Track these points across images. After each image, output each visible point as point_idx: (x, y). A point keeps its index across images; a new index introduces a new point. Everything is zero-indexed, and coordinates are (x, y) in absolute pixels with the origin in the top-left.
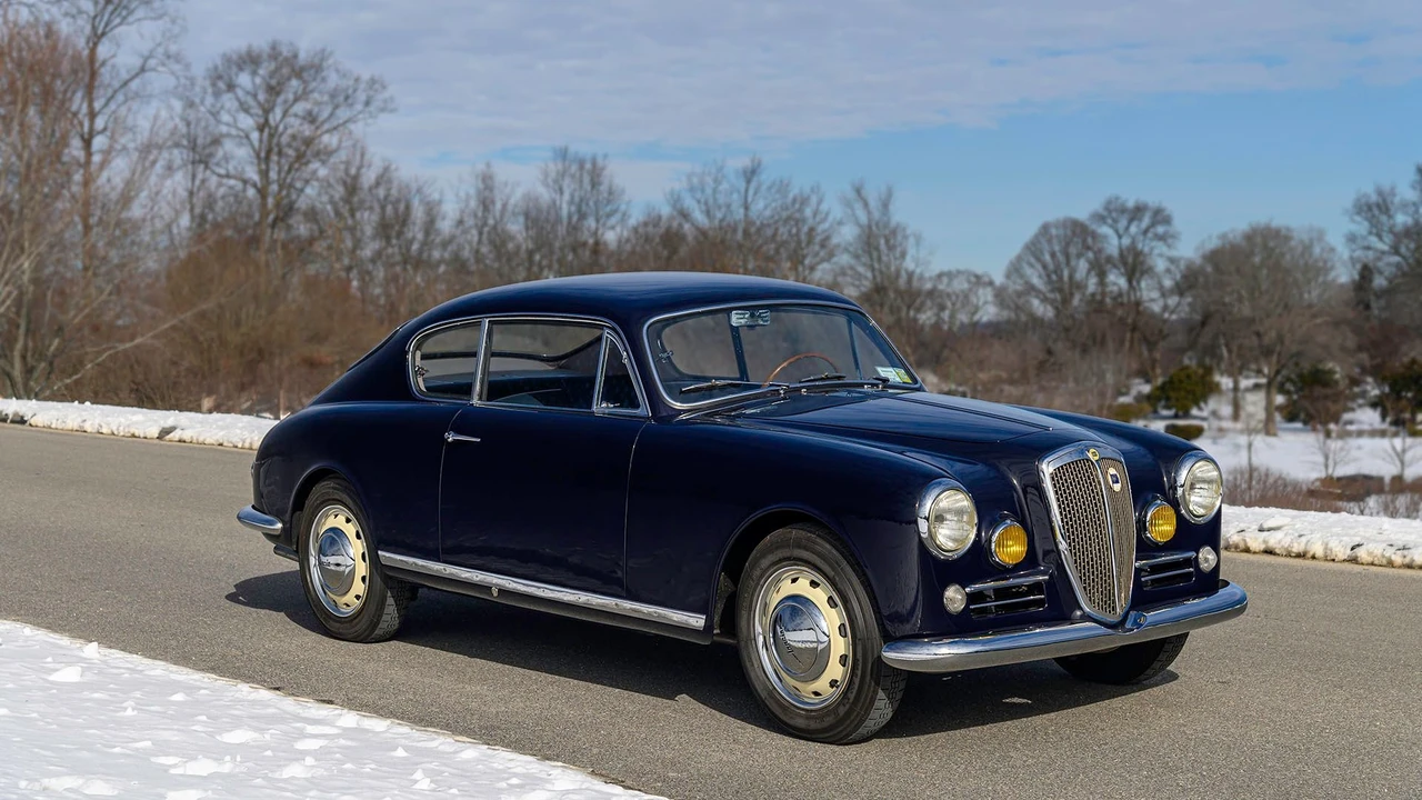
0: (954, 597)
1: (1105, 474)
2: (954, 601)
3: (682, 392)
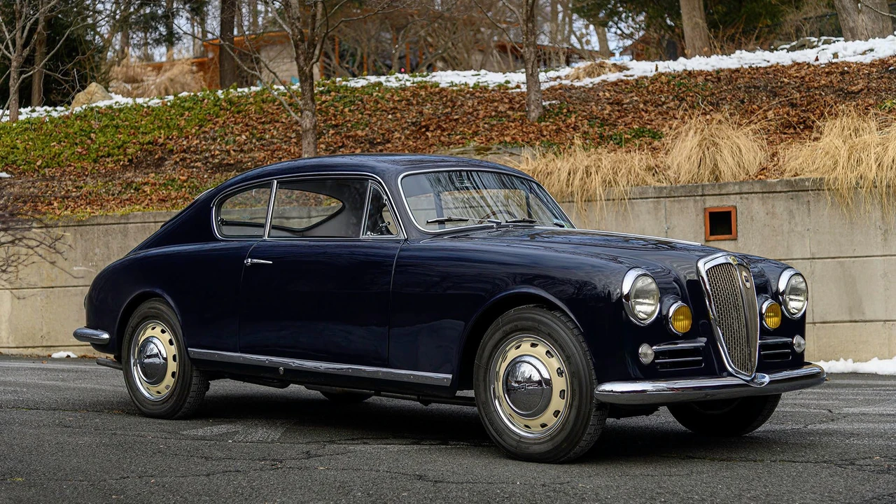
0: (647, 352)
1: (741, 275)
2: (646, 355)
3: (428, 222)
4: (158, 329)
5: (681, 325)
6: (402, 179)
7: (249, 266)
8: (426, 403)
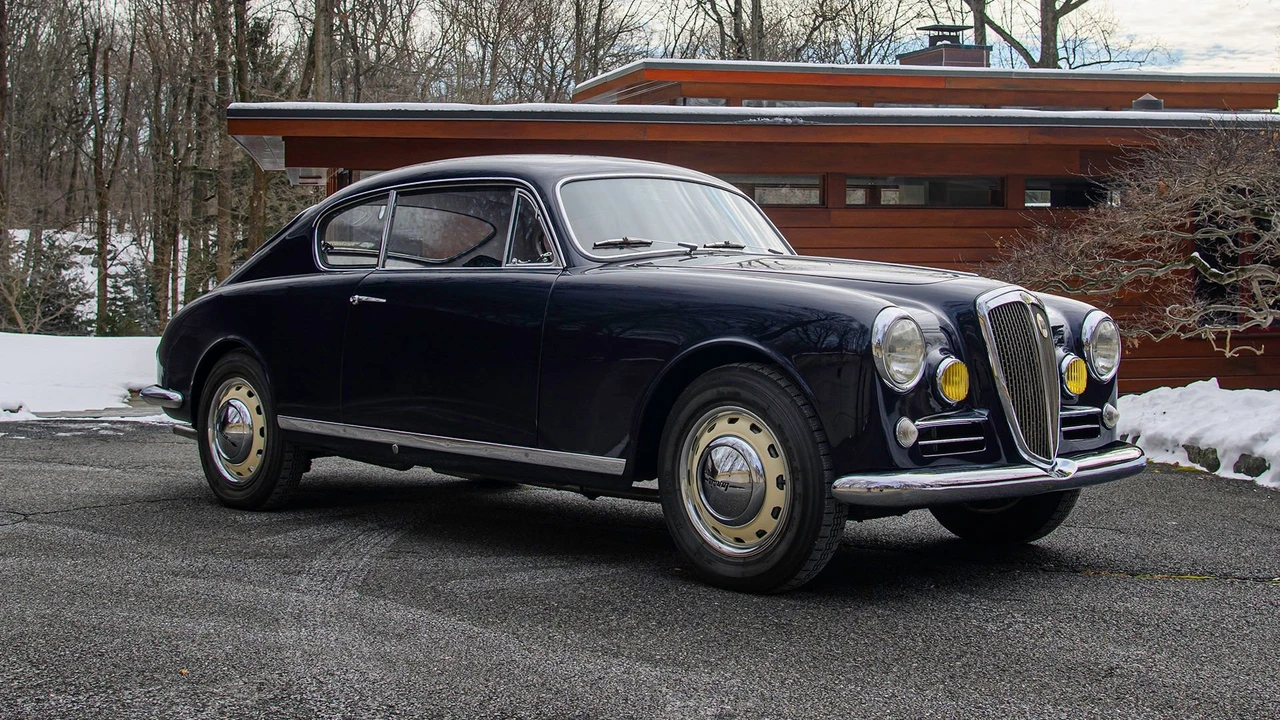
0: (908, 429)
2: (905, 434)
3: (595, 245)
4: (244, 391)
5: (956, 390)
6: (562, 187)
7: (356, 305)
8: (592, 496)
